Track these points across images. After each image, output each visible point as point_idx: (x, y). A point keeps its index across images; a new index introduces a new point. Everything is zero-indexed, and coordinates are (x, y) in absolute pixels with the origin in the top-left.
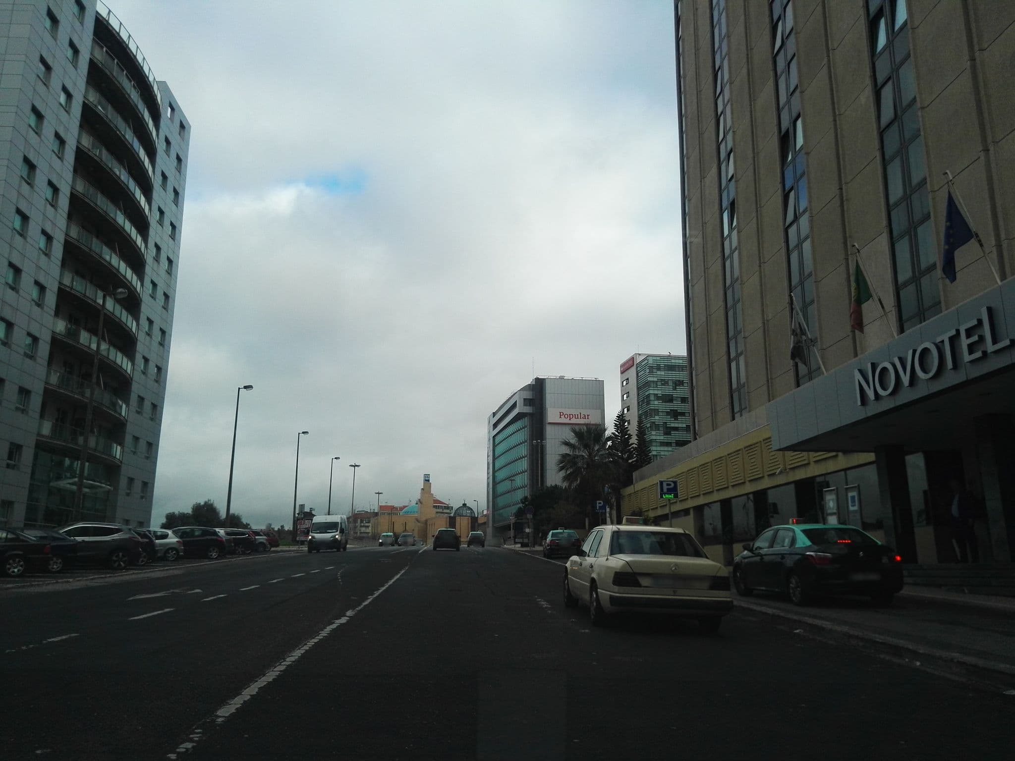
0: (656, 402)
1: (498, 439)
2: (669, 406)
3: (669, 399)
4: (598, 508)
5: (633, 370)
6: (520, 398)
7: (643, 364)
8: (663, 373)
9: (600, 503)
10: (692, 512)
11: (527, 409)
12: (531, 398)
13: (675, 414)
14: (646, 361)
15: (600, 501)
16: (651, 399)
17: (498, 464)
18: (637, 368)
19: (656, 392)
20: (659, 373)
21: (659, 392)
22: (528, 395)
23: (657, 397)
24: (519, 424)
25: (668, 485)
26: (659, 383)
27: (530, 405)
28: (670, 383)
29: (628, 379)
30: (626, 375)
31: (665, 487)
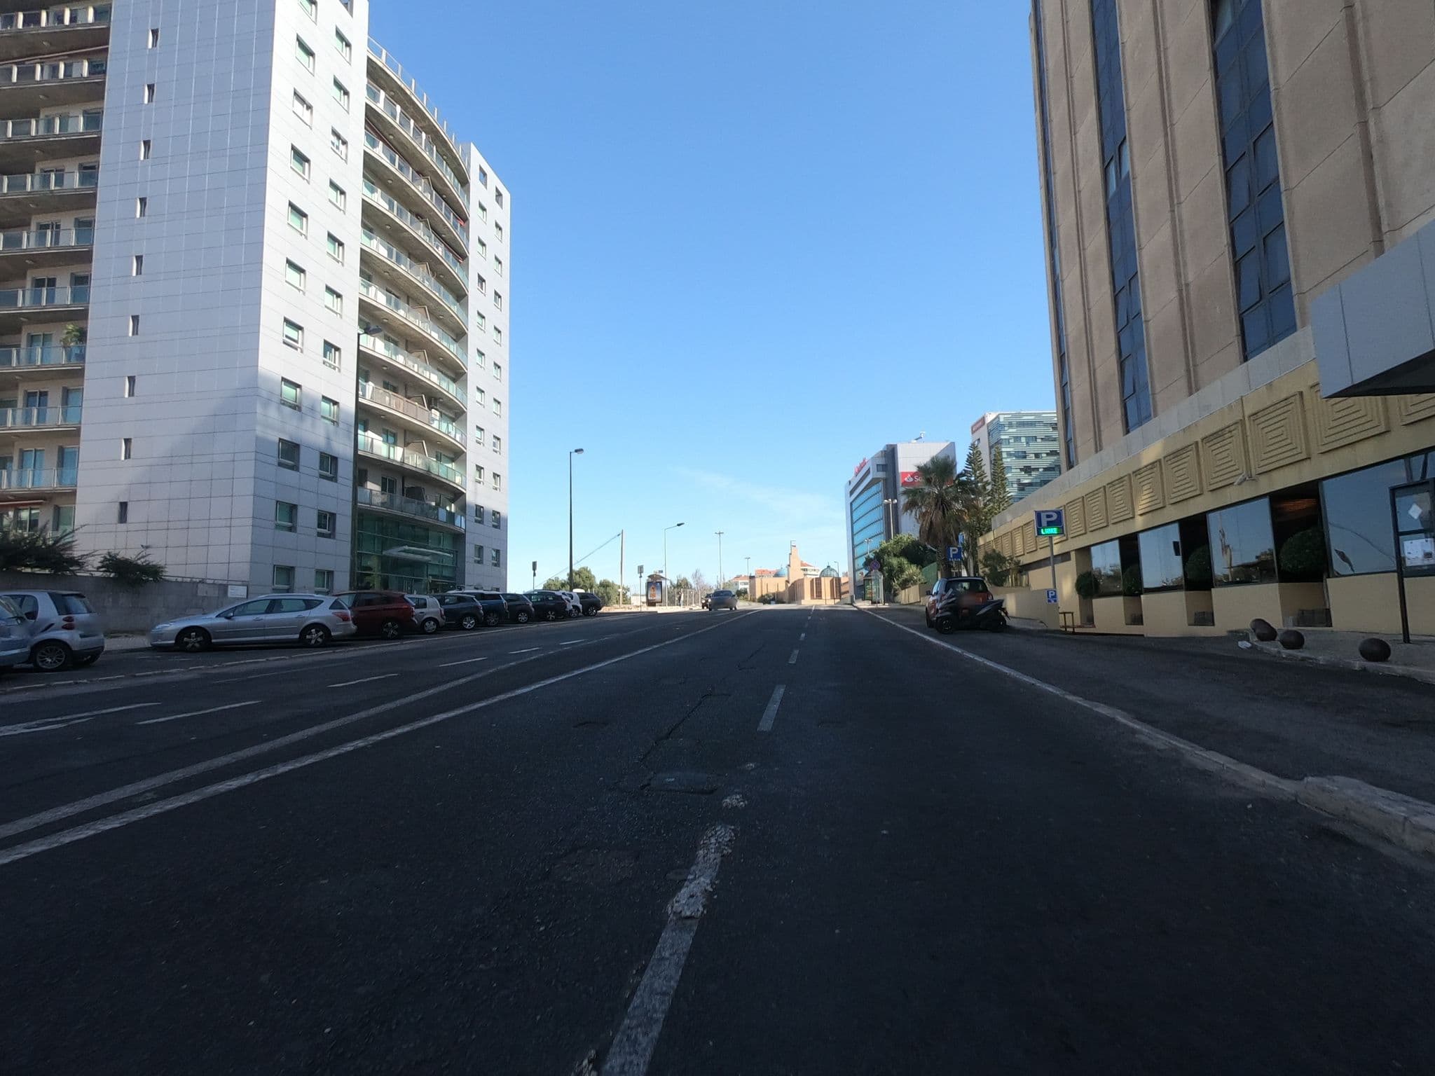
0: (1009, 460)
1: (855, 506)
2: (1023, 463)
3: (1024, 455)
4: (951, 556)
5: (985, 428)
6: (873, 465)
7: (994, 422)
8: (1014, 430)
9: (954, 550)
10: (1073, 555)
11: (881, 475)
12: (884, 463)
13: (1027, 470)
14: (997, 419)
15: (954, 548)
16: (1003, 457)
17: (857, 527)
18: (988, 427)
19: (1008, 450)
20: (1011, 430)
21: (1012, 449)
22: (881, 461)
23: (1009, 454)
24: (874, 489)
25: (1048, 516)
26: (1012, 441)
27: (883, 471)
28: (1023, 440)
29: (979, 440)
30: (977, 435)
31: (1044, 520)
